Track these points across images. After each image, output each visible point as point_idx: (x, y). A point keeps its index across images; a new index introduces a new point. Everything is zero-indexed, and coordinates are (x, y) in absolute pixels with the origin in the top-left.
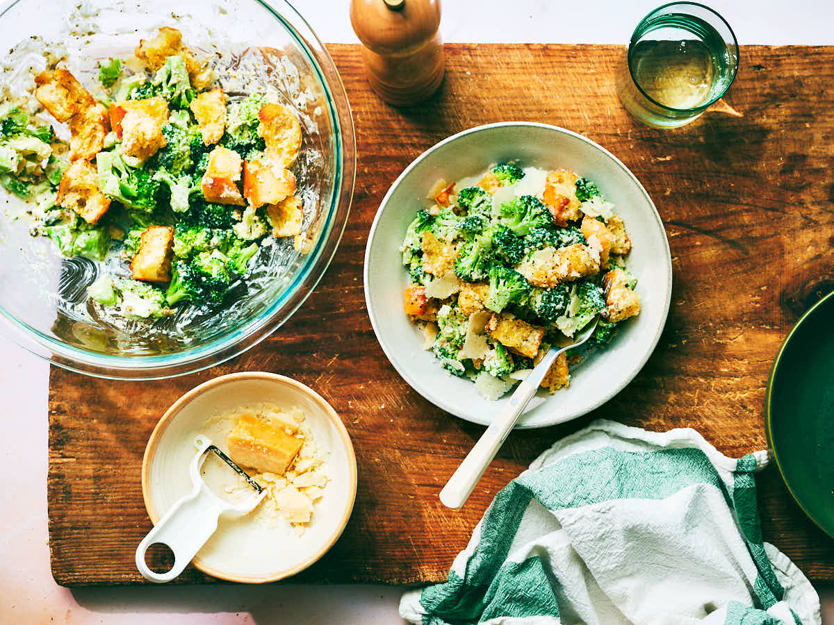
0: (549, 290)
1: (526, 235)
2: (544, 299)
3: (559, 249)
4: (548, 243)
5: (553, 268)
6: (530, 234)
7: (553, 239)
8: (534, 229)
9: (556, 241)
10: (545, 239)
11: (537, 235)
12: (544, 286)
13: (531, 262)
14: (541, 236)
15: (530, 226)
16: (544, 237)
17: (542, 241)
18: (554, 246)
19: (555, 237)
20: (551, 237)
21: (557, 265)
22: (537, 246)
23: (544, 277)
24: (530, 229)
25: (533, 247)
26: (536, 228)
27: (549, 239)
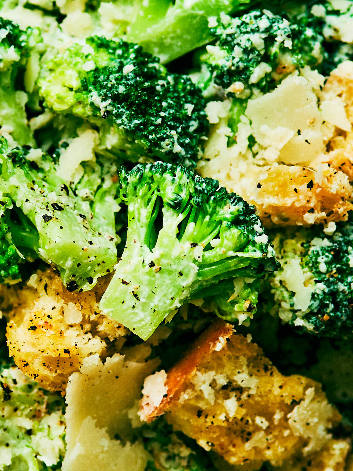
0: (331, 228)
1: (203, 49)
2: (323, 268)
3: (335, 72)
4: (289, 60)
5: (329, 147)
6: (215, 39)
7: (305, 42)
8: (225, 18)
9: (317, 46)
10: (274, 49)
11: (243, 40)
12: (310, 219)
13: (242, 142)
14: (258, 40)
15: (209, 13)
16: (270, 40)
17: (266, 58)
18: (313, 64)
19: (309, 32)
20: (294, 35)
21: (341, 133)
22: (254, 79)
23: (303, 188)
24: (212, 22)
25: (237, 87)
26: (235, 14)
27: (289, 44)
